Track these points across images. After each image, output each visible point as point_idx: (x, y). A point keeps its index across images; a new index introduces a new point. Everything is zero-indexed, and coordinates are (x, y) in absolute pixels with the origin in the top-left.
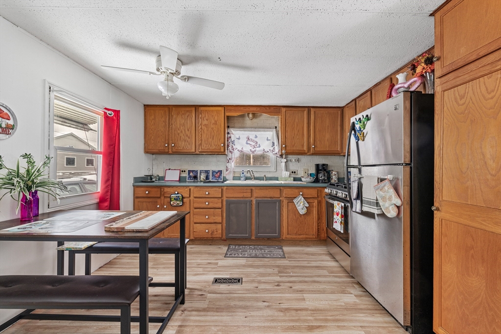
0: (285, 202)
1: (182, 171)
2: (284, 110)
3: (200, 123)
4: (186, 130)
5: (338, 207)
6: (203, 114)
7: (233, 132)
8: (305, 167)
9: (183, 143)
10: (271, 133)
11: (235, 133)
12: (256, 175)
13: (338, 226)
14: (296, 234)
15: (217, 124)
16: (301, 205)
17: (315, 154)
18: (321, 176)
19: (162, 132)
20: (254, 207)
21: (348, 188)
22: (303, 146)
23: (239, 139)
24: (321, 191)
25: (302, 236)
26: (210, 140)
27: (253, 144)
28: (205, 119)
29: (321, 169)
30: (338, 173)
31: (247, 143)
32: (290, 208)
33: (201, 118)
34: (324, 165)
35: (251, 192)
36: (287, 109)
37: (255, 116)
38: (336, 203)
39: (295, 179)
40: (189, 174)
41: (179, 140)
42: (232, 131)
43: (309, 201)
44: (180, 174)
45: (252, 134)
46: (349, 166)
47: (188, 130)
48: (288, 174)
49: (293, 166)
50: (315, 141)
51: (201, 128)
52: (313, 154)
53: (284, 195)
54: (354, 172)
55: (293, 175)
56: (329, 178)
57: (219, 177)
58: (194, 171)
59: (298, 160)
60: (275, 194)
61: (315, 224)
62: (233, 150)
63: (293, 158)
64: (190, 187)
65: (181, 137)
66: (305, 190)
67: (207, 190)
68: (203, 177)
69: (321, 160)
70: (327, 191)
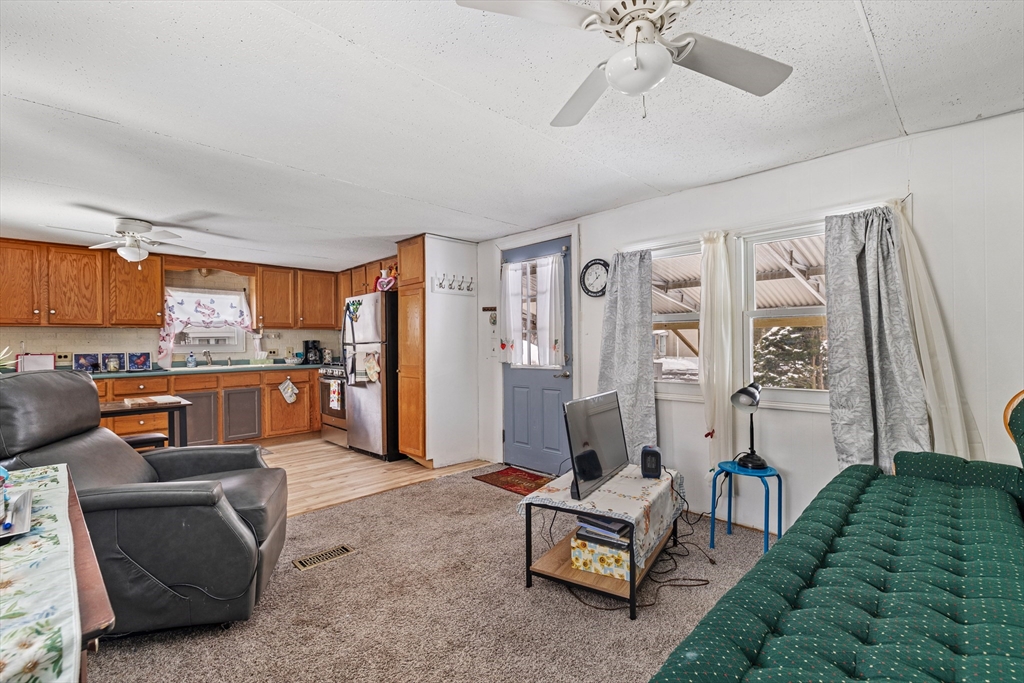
0: (267, 390)
1: (60, 357)
2: (260, 269)
3: (113, 278)
4: (83, 287)
5: (334, 385)
6: (118, 263)
7: (172, 293)
8: (289, 345)
9: (76, 308)
10: (238, 297)
11: (174, 296)
12: (215, 358)
13: (335, 405)
14: (282, 429)
15: (147, 281)
16: (288, 392)
17: (304, 328)
18: (311, 356)
19: (23, 288)
20: (222, 401)
21: (344, 365)
22: (288, 318)
23: (182, 304)
24: (313, 374)
25: (290, 430)
26: (134, 306)
27: (207, 312)
28: (123, 272)
29: (311, 347)
30: (332, 351)
31: (197, 311)
32: (274, 397)
33: (115, 270)
34: (314, 342)
35: (218, 381)
36: (265, 268)
37: (210, 272)
38: (332, 382)
39: (275, 362)
40: (77, 360)
41: (65, 304)
42: (169, 290)
43: (299, 386)
44: (55, 361)
45: (205, 298)
46: (344, 344)
47: (87, 288)
48: (264, 354)
49: (272, 344)
50: (303, 312)
51: (116, 286)
52: (301, 328)
53: (265, 381)
54: (349, 349)
55: (273, 357)
56: (322, 358)
57: (144, 364)
58: (89, 355)
59: (279, 336)
60: (253, 380)
61: (307, 414)
62: (172, 320)
63: (272, 333)
64: (106, 381)
65: (70, 298)
66: (293, 373)
67: (141, 382)
68: (113, 364)
69: (310, 336)
70: (322, 371)
